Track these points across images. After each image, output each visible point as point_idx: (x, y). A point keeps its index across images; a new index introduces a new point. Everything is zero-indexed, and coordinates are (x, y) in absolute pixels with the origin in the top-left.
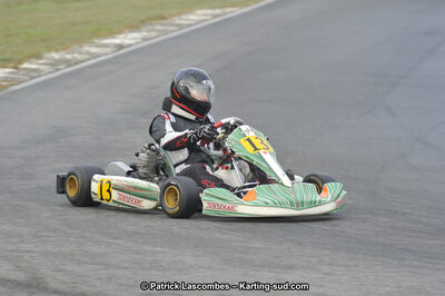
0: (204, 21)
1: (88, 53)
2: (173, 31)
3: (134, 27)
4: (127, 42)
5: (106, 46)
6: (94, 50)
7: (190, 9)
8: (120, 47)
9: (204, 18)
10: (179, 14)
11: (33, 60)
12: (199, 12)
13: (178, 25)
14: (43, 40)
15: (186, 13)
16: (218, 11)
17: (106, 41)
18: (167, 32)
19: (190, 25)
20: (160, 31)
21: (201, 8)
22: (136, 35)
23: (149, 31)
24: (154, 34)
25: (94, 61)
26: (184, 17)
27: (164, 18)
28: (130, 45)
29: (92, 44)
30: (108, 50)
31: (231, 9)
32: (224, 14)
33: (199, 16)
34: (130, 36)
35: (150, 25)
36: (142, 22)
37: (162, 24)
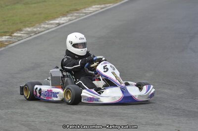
0: (97, 11)
1: (44, 28)
2: (83, 16)
3: (64, 15)
4: (62, 22)
5: (52, 24)
6: (46, 26)
7: (90, 5)
8: (59, 24)
9: (97, 9)
10: (85, 8)
11: (18, 32)
12: (94, 7)
13: (85, 13)
14: (21, 22)
15: (88, 7)
16: (103, 6)
17: (51, 22)
18: (80, 17)
19: (90, 13)
20: (76, 16)
21: (95, 5)
22: (65, 18)
23: (71, 16)
24: (74, 18)
25: (47, 31)
26: (87, 9)
27: (77, 10)
28: (63, 23)
29: (45, 23)
30: (53, 26)
31: (109, 5)
33: (94, 8)
34: (63, 19)
35: (71, 13)
36: (67, 12)
37: (77, 13)
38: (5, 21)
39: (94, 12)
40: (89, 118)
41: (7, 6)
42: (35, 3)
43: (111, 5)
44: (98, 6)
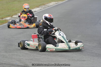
2: (47, 7)
3: (38, 7)
4: (36, 10)
7: (50, 2)
10: (48, 3)
11: (15, 15)
12: (52, 3)
13: (48, 6)
14: (17, 10)
16: (57, 2)
18: (45, 8)
19: (51, 6)
20: (43, 7)
21: (53, 2)
22: (38, 8)
23: (41, 7)
24: (42, 8)
26: (49, 4)
27: (44, 4)
28: (37, 11)
31: (60, 2)
32: (58, 3)
33: (52, 4)
34: (37, 9)
35: (41, 6)
36: (39, 5)
37: (44, 6)
38: (9, 10)
39: (52, 5)
40: (49, 57)
41: (10, 2)
42: (23, 1)
43: (61, 2)
44: (55, 3)
